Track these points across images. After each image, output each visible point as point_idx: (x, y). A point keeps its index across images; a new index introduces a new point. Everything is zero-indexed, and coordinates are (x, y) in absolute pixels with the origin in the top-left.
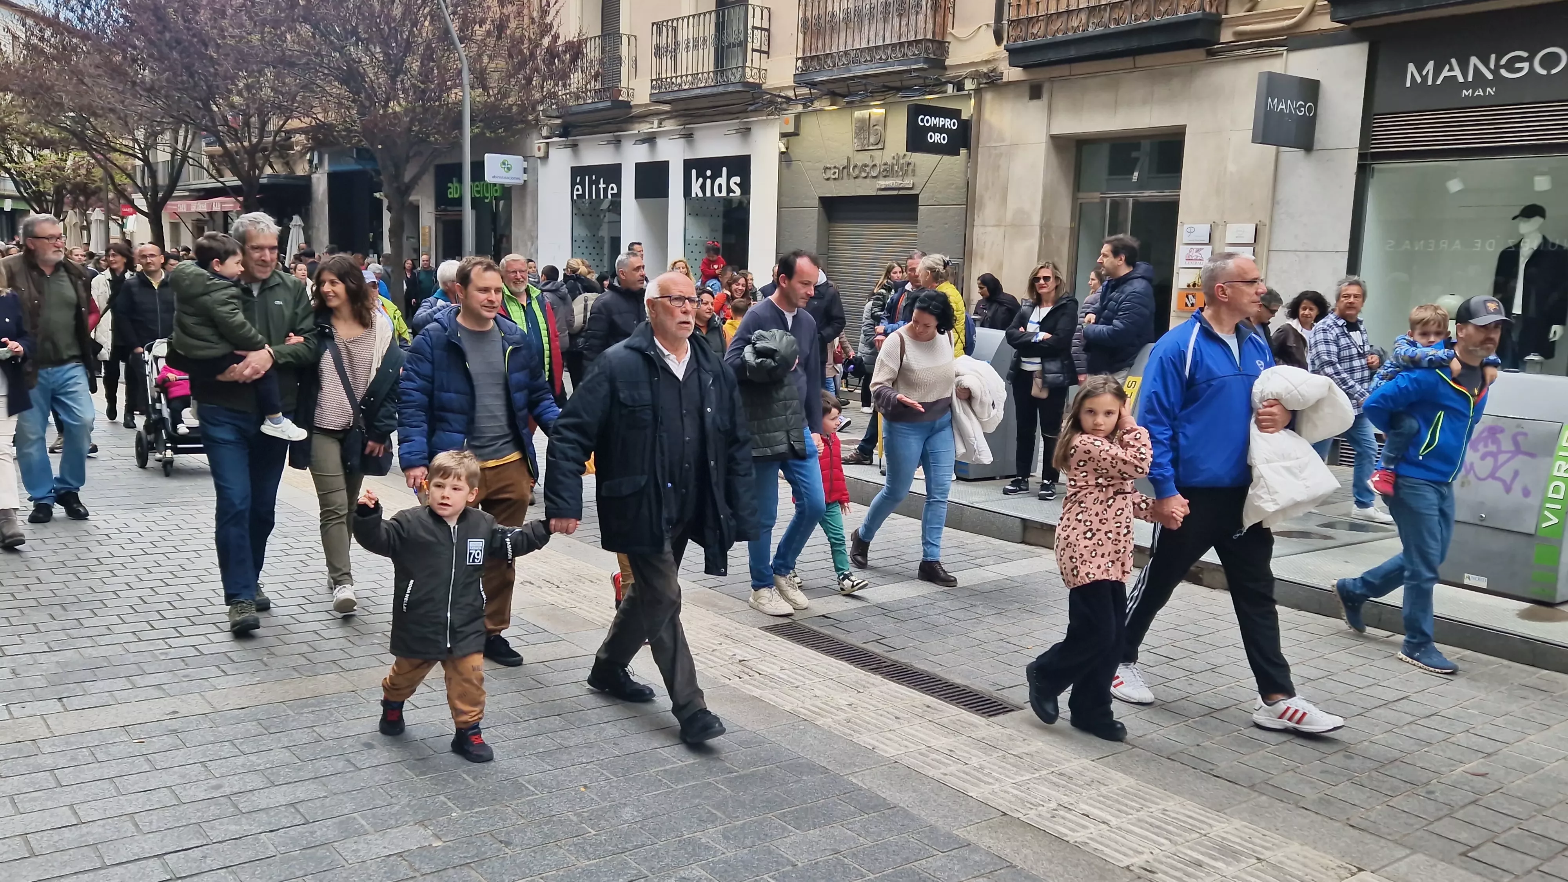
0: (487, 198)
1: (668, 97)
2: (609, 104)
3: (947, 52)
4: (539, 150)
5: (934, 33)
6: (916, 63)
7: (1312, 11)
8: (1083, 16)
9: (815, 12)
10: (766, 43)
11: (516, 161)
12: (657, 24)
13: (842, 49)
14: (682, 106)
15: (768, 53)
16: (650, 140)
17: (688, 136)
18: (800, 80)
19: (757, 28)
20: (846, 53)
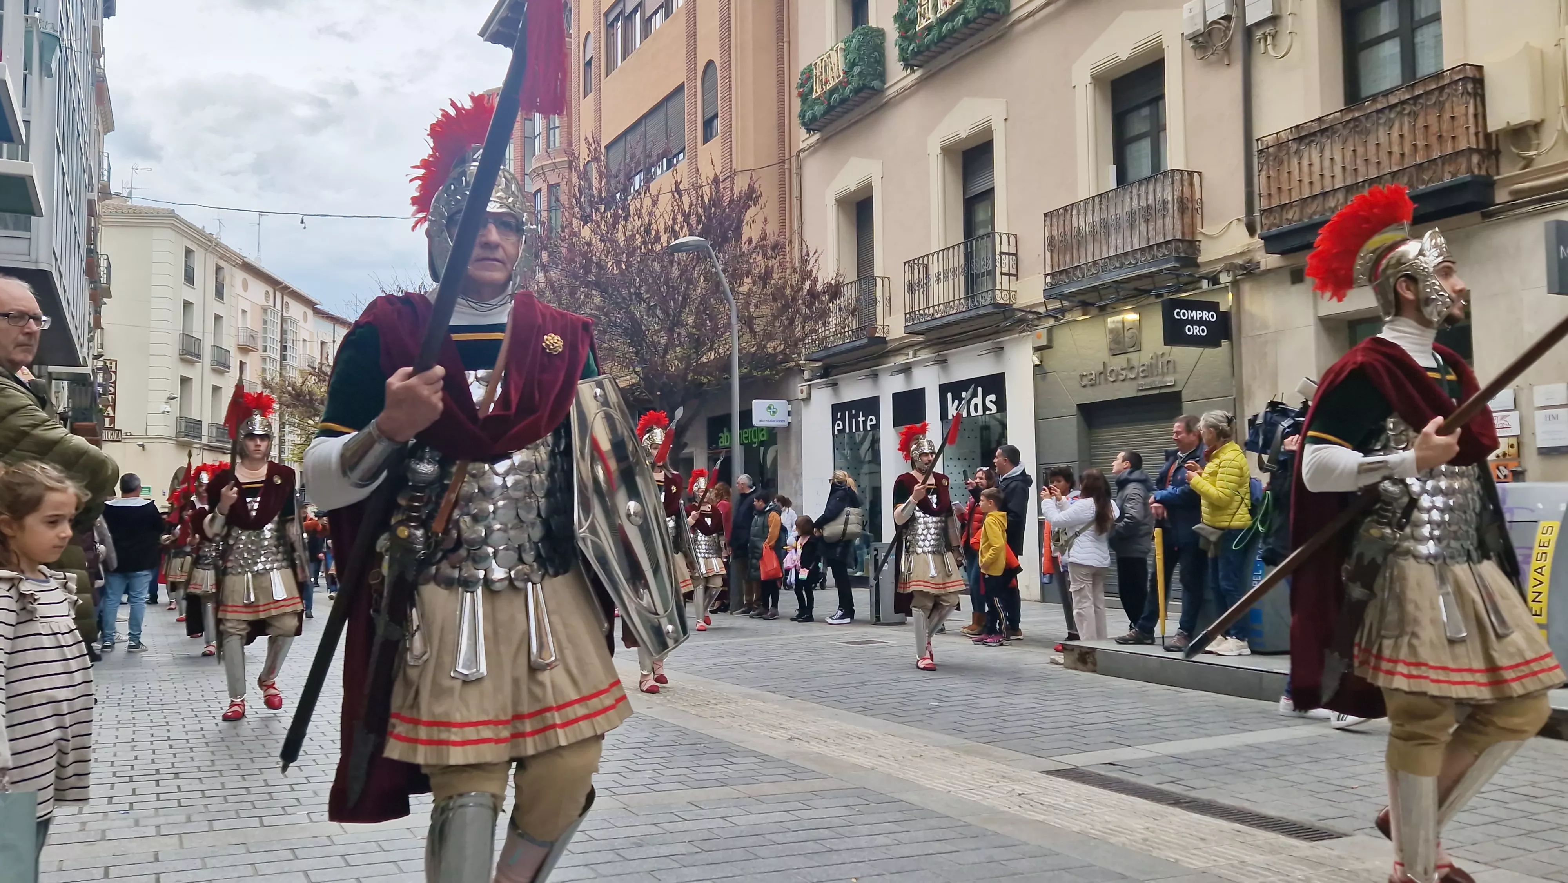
0: (755, 443)
1: (921, 328)
2: (866, 341)
3: (1199, 251)
4: (802, 392)
5: (1183, 233)
6: (1167, 261)
8: (1341, 196)
9: (1061, 230)
10: (1015, 267)
11: (780, 405)
12: (908, 262)
13: (1090, 260)
14: (935, 335)
15: (1016, 275)
16: (906, 369)
17: (943, 362)
18: (1049, 294)
19: (1005, 254)
20: (1095, 263)
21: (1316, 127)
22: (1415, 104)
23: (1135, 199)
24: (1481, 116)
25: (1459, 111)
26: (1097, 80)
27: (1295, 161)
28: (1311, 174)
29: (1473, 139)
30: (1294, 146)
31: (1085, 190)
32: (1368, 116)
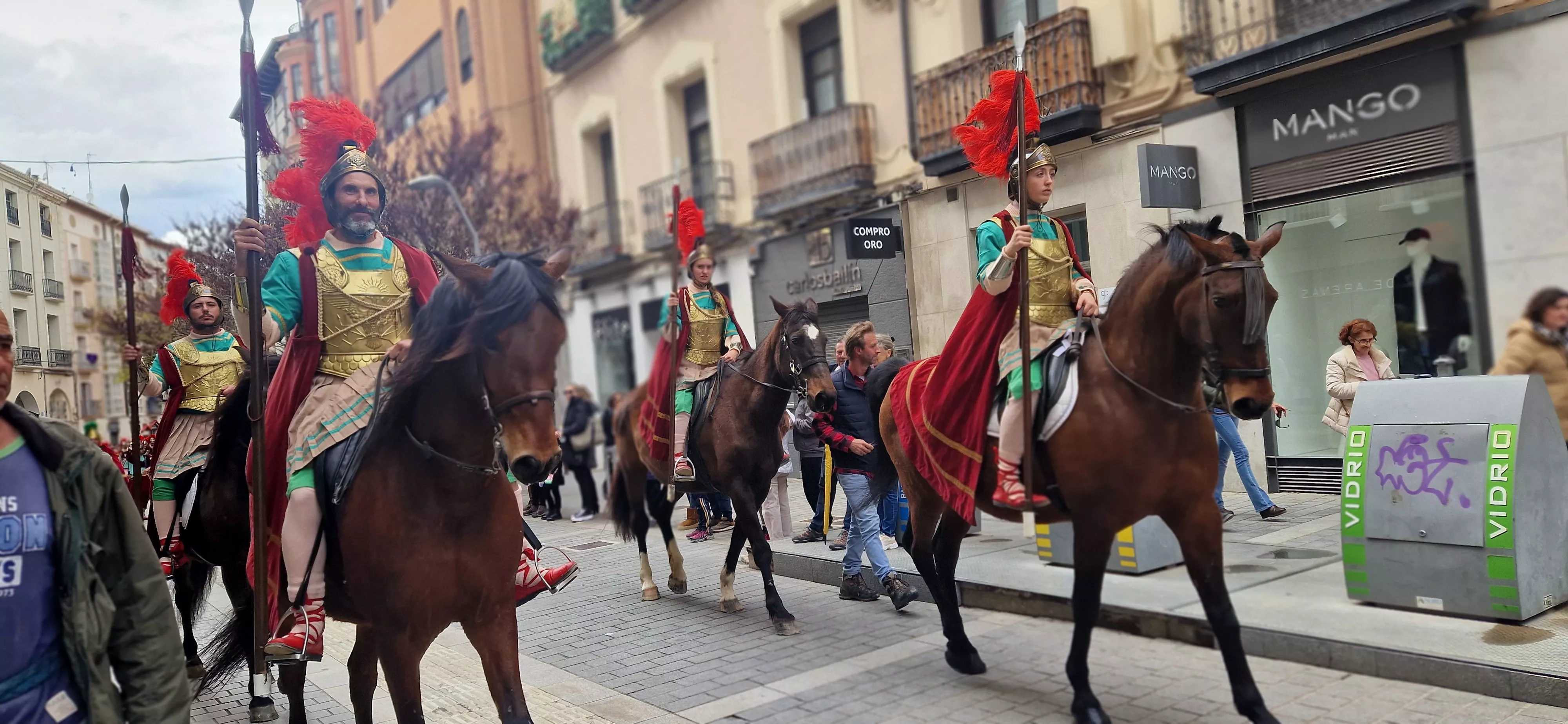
1: (657, 246)
2: (614, 257)
3: (875, 174)
4: (566, 304)
5: (861, 159)
6: (849, 185)
7: (1178, 90)
9: (764, 158)
10: (731, 190)
12: (643, 188)
13: (788, 183)
14: (667, 251)
15: (732, 198)
16: (649, 282)
18: (759, 215)
19: (722, 179)
20: (792, 186)
21: (959, 66)
22: (1036, 44)
23: (821, 131)
24: (1087, 53)
25: (1070, 49)
26: (787, 24)
27: (944, 95)
28: (957, 107)
29: (1082, 73)
30: (943, 82)
31: (782, 122)
32: (999, 55)
